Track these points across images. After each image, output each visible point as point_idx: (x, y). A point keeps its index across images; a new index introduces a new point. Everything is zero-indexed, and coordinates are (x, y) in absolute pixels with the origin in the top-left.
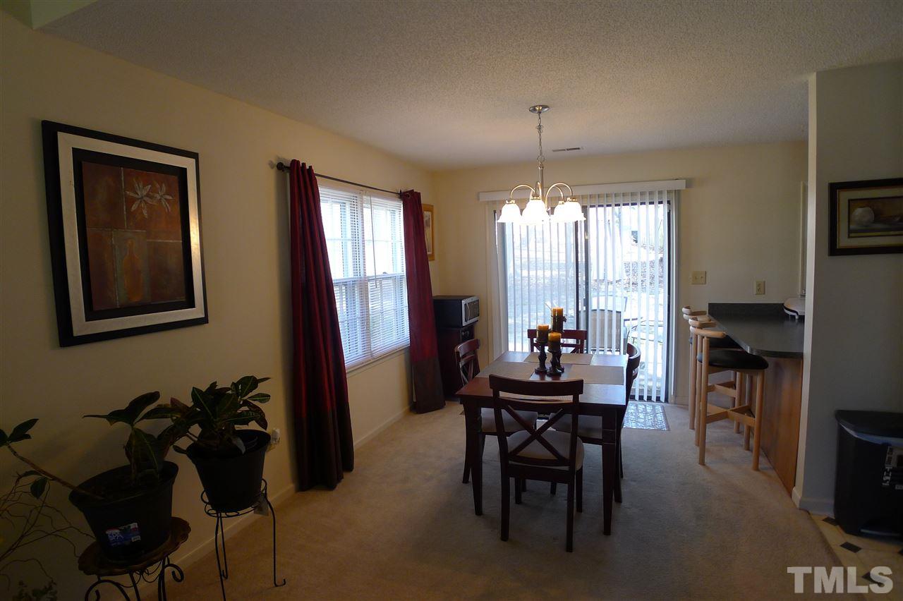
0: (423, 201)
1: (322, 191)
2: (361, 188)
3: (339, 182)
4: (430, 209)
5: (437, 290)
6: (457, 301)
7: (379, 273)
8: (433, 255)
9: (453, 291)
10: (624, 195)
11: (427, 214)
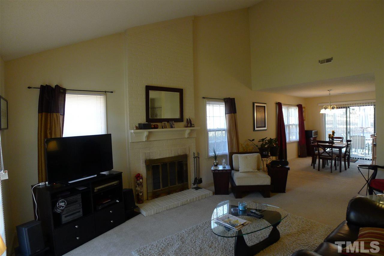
0: (303, 106)
1: (283, 107)
2: (289, 105)
3: (285, 105)
4: (304, 108)
5: (306, 129)
6: (311, 131)
7: (292, 123)
8: (305, 119)
9: (310, 129)
10: (360, 104)
11: (303, 109)
